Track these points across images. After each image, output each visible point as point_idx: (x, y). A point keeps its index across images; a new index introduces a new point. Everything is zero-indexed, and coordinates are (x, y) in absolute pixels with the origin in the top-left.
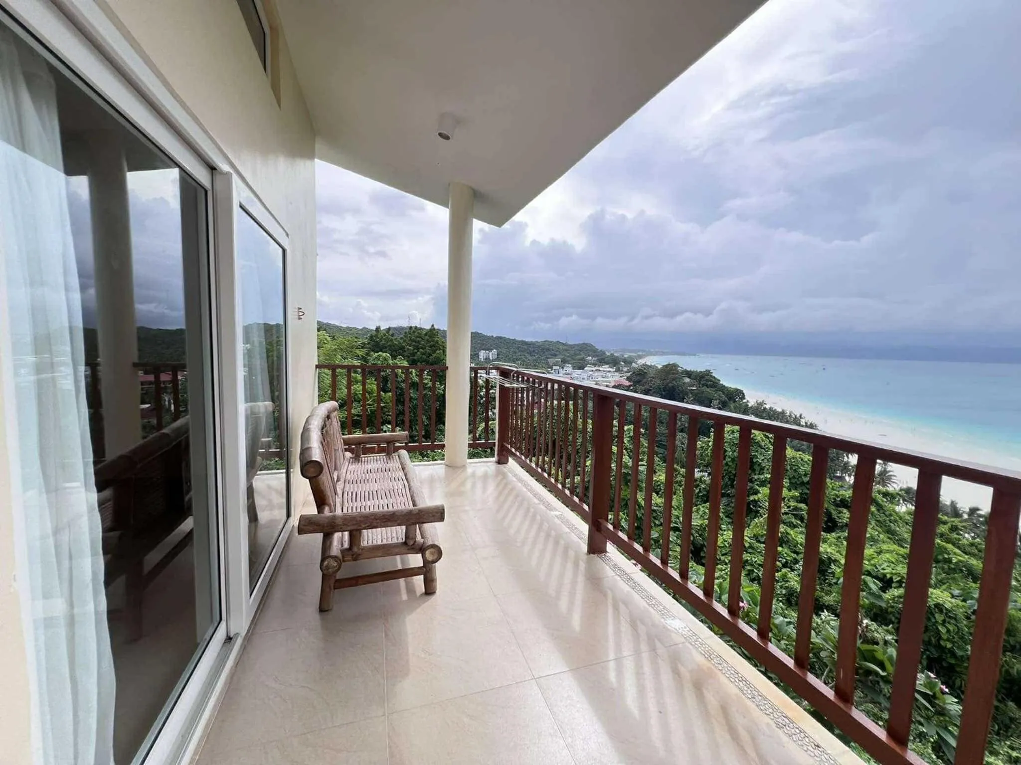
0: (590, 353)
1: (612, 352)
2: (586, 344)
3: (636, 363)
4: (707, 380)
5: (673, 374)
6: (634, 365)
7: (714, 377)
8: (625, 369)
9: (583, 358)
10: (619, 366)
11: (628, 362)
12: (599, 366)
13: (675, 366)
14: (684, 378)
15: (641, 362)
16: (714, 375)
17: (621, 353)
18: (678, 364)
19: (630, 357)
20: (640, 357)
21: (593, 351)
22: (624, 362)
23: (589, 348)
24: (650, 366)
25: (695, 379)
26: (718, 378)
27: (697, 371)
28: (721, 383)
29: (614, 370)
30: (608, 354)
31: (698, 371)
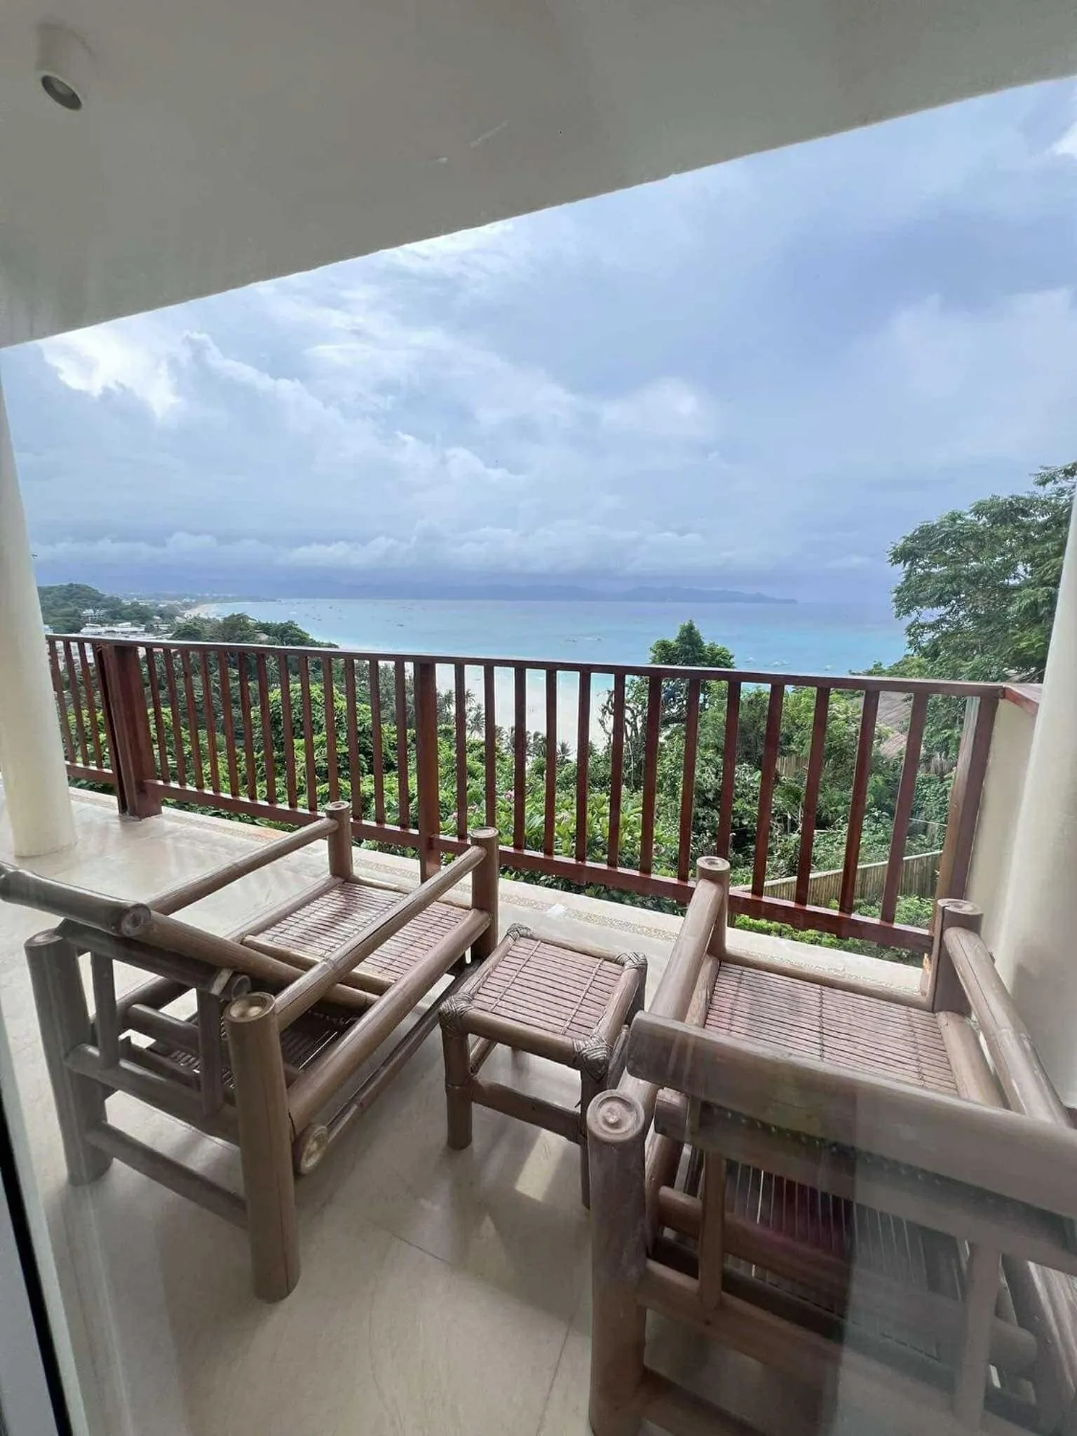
0: (89, 603)
1: (135, 599)
2: (78, 587)
3: (182, 616)
4: (293, 636)
5: (241, 630)
6: (178, 619)
7: (300, 631)
8: (164, 627)
9: (76, 611)
10: (152, 623)
11: (167, 616)
12: (111, 624)
13: (242, 618)
14: (259, 635)
15: (190, 614)
16: (299, 627)
17: (152, 601)
18: (246, 614)
19: (170, 607)
20: (188, 606)
21: (95, 599)
22: (160, 616)
23: (83, 593)
24: (208, 621)
25: (275, 634)
26: (306, 632)
27: (275, 624)
28: (310, 637)
29: (143, 630)
30: (127, 603)
31: (278, 623)
